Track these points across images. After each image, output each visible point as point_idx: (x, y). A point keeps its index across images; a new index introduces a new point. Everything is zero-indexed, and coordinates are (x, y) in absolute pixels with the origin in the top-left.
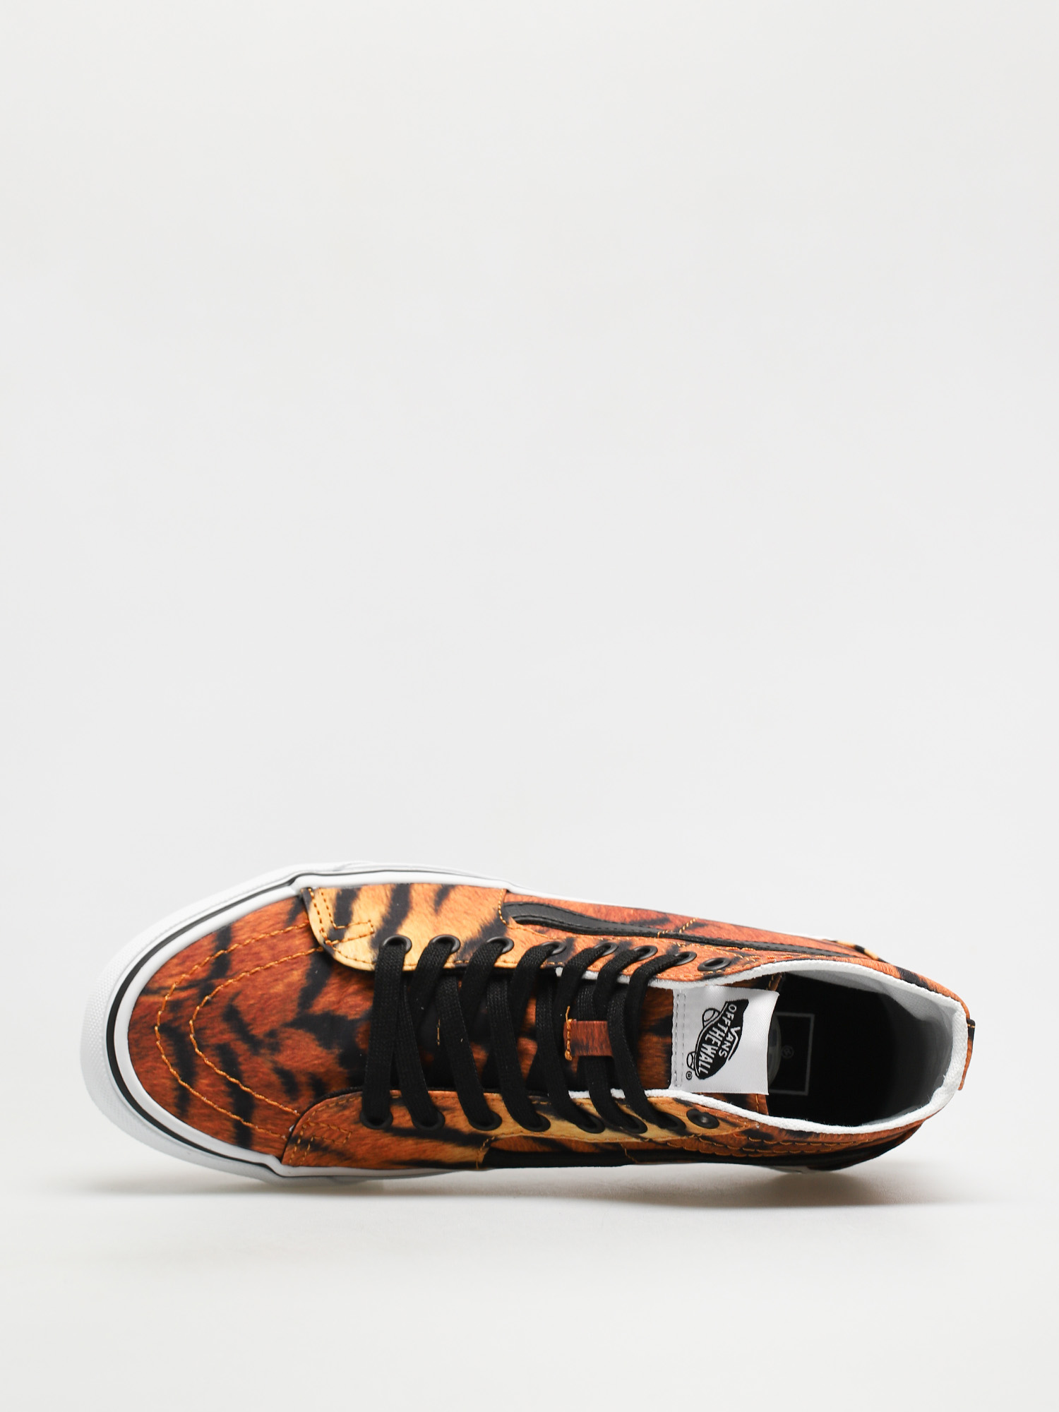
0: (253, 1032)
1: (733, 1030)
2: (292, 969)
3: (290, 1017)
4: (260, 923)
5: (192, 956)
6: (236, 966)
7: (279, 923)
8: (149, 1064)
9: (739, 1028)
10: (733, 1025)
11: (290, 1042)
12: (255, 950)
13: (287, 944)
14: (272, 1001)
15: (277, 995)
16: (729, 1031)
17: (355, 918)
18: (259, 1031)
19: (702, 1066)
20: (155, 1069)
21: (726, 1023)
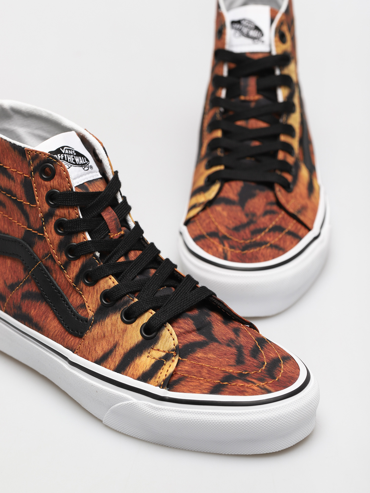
0: (236, 351)
1: (63, 152)
2: (199, 358)
3: (216, 344)
4: (195, 386)
5: (237, 391)
6: (222, 375)
7: (187, 381)
8: (290, 374)
9: (61, 149)
10: (61, 153)
11: (224, 338)
12: (208, 375)
13: (192, 370)
14: (218, 354)
15: (214, 354)
16: (65, 153)
17: (153, 361)
18: (234, 350)
19: (85, 161)
20: (289, 371)
21: (63, 157)
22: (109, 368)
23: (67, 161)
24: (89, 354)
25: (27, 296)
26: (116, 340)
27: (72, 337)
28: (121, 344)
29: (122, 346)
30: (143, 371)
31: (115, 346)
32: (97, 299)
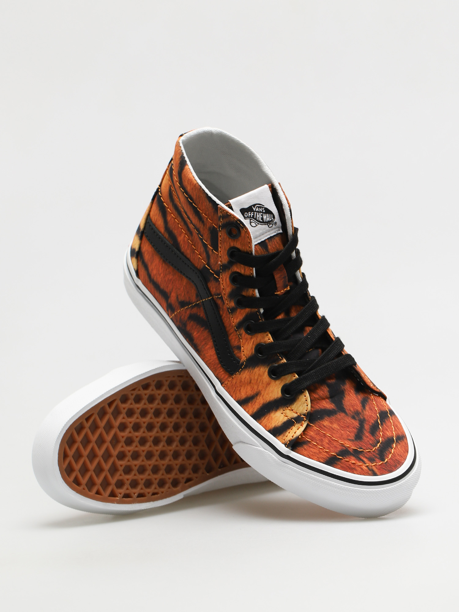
0: (358, 425)
1: (254, 209)
2: (324, 426)
3: (343, 415)
4: (315, 453)
5: (348, 467)
6: (339, 448)
7: (310, 446)
8: (399, 457)
9: (253, 207)
10: (253, 211)
11: (352, 409)
12: (327, 446)
13: (315, 436)
14: (343, 426)
15: (339, 425)
16: (255, 211)
17: (286, 419)
18: (356, 424)
19: (271, 218)
20: (398, 454)
21: (253, 214)
22: (248, 412)
23: (256, 219)
24: (234, 392)
25: (193, 317)
26: (259, 389)
27: (223, 371)
28: (262, 394)
29: (263, 396)
30: (275, 425)
31: (257, 394)
32: (252, 349)
